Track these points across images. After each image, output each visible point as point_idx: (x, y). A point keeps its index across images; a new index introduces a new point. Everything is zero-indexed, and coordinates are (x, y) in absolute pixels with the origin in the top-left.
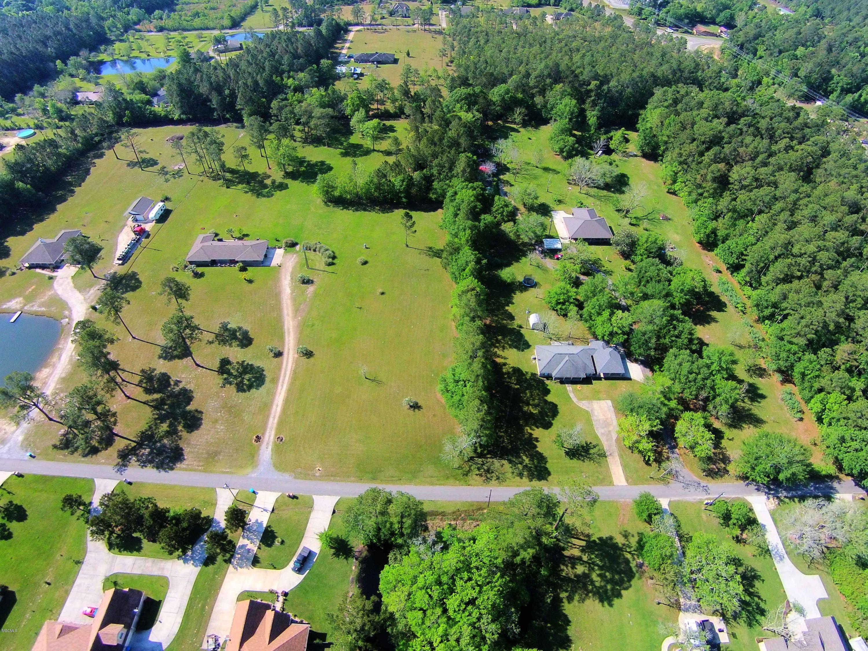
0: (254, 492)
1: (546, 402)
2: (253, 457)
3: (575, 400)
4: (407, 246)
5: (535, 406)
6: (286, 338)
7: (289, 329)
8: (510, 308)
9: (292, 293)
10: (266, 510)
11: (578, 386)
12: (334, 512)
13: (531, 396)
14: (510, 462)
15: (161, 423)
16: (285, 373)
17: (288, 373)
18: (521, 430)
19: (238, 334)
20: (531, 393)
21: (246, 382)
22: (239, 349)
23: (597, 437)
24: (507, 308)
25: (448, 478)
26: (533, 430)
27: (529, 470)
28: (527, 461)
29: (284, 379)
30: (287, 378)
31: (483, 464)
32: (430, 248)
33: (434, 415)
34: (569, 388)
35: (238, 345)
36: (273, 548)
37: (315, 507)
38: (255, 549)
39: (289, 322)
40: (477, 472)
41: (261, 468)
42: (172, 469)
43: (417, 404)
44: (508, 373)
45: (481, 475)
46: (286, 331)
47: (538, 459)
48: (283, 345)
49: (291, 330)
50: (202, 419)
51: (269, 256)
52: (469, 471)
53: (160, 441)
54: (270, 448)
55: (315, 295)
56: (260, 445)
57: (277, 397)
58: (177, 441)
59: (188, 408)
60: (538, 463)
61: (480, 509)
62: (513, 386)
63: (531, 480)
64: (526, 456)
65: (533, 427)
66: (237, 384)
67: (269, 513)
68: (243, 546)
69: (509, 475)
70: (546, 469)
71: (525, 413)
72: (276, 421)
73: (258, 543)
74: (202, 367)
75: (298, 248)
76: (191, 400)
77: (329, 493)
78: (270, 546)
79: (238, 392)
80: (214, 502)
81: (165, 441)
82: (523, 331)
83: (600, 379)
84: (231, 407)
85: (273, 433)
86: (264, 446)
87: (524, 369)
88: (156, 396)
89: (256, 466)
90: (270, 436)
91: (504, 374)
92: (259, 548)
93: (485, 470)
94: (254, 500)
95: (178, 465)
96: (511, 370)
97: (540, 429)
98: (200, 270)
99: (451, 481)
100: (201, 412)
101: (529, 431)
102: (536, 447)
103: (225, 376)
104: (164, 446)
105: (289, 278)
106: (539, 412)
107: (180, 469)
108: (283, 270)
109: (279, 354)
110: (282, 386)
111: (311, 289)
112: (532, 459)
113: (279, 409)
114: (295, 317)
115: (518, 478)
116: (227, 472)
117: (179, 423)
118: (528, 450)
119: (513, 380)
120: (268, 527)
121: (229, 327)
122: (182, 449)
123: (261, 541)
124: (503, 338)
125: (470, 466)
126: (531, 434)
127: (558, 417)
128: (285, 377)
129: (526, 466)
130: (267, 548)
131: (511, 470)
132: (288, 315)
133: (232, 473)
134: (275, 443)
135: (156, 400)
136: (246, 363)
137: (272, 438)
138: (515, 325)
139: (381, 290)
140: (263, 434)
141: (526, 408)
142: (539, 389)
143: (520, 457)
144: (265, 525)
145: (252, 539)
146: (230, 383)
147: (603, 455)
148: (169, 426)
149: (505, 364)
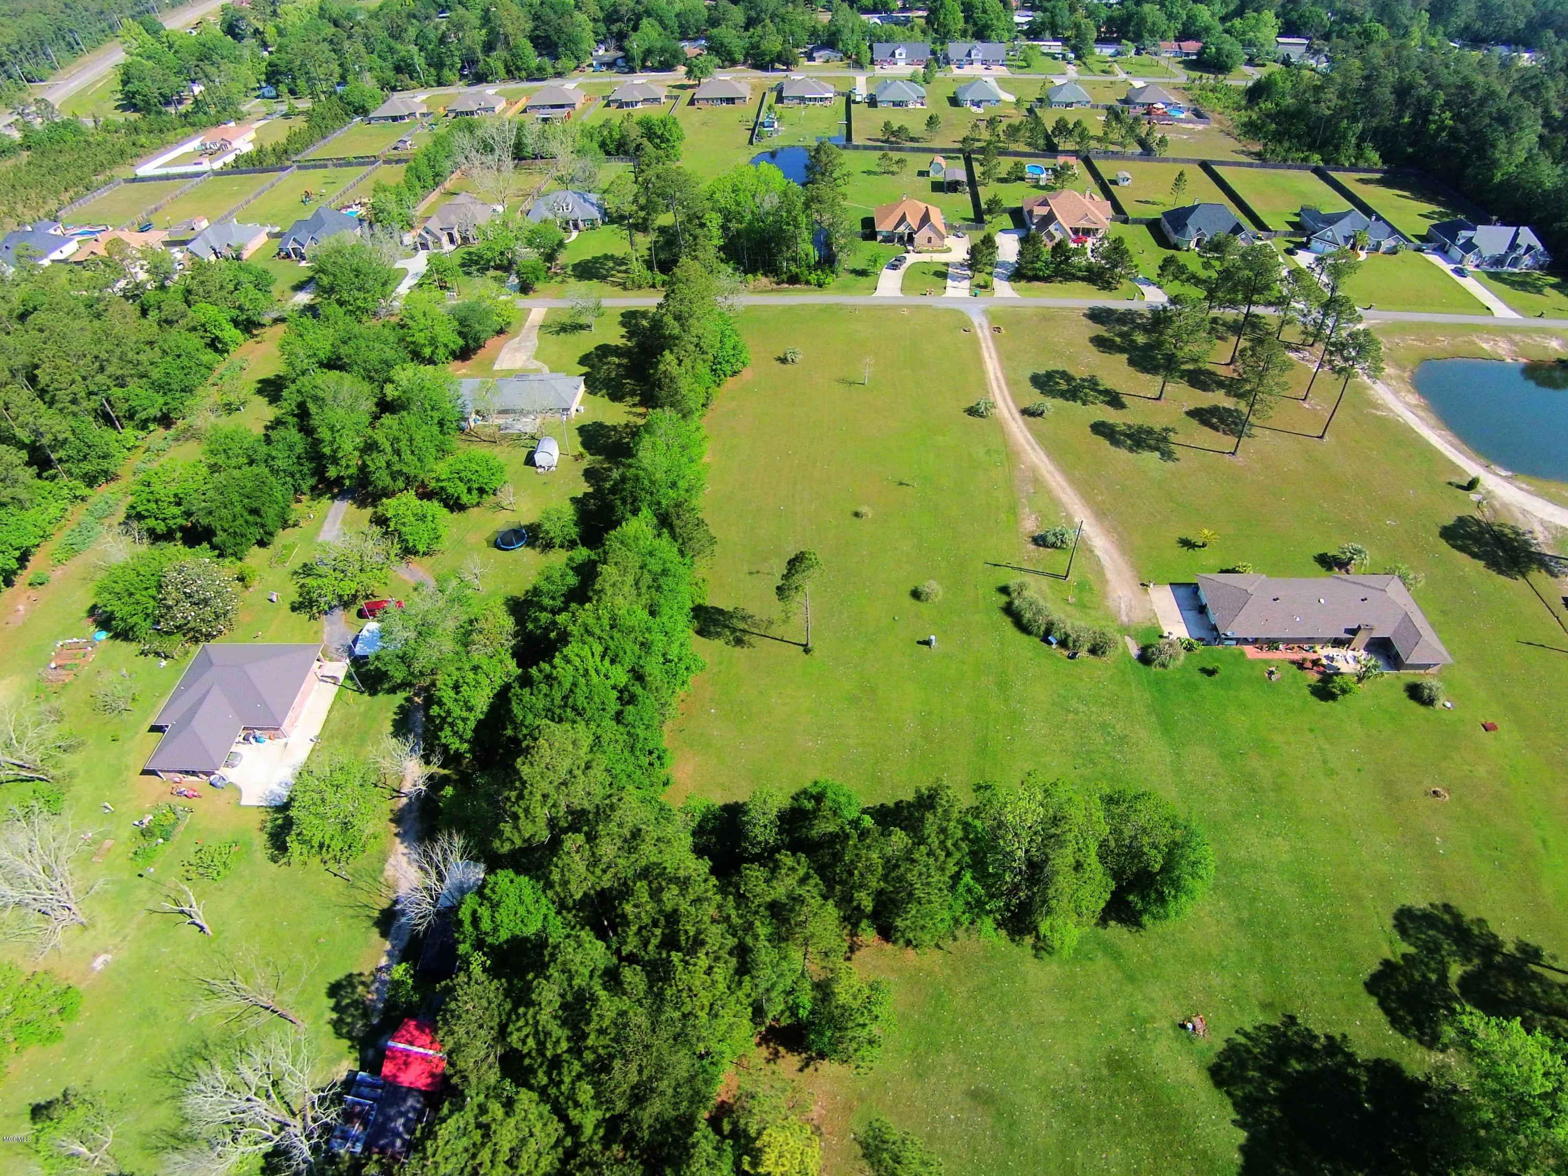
1: (593, 367)
3: (545, 369)
5: (610, 363)
6: (1029, 436)
7: (1034, 450)
9: (1069, 516)
13: (611, 372)
19: (1129, 442)
21: (1061, 381)
22: (1108, 421)
23: (541, 339)
24: (591, 490)
29: (998, 383)
30: (994, 385)
32: (739, 642)
35: (1111, 425)
39: (1040, 459)
41: (976, 310)
43: (780, 362)
46: (1036, 447)
48: (1028, 427)
49: (1028, 448)
54: (975, 324)
56: (990, 325)
57: (997, 366)
65: (622, 346)
66: (1074, 379)
79: (1065, 371)
82: (579, 451)
85: (979, 335)
86: (985, 324)
90: (982, 332)
96: (628, 399)
97: (613, 345)
101: (629, 343)
102: (627, 332)
106: (608, 357)
109: (1028, 412)
110: (997, 378)
111: (1029, 526)
114: (1034, 469)
118: (639, 329)
119: (629, 389)
121: (1157, 455)
124: (622, 438)
127: (582, 354)
128: (999, 387)
132: (1048, 472)
134: (972, 327)
136: (1079, 402)
137: (978, 332)
140: (992, 334)
144: (949, 280)
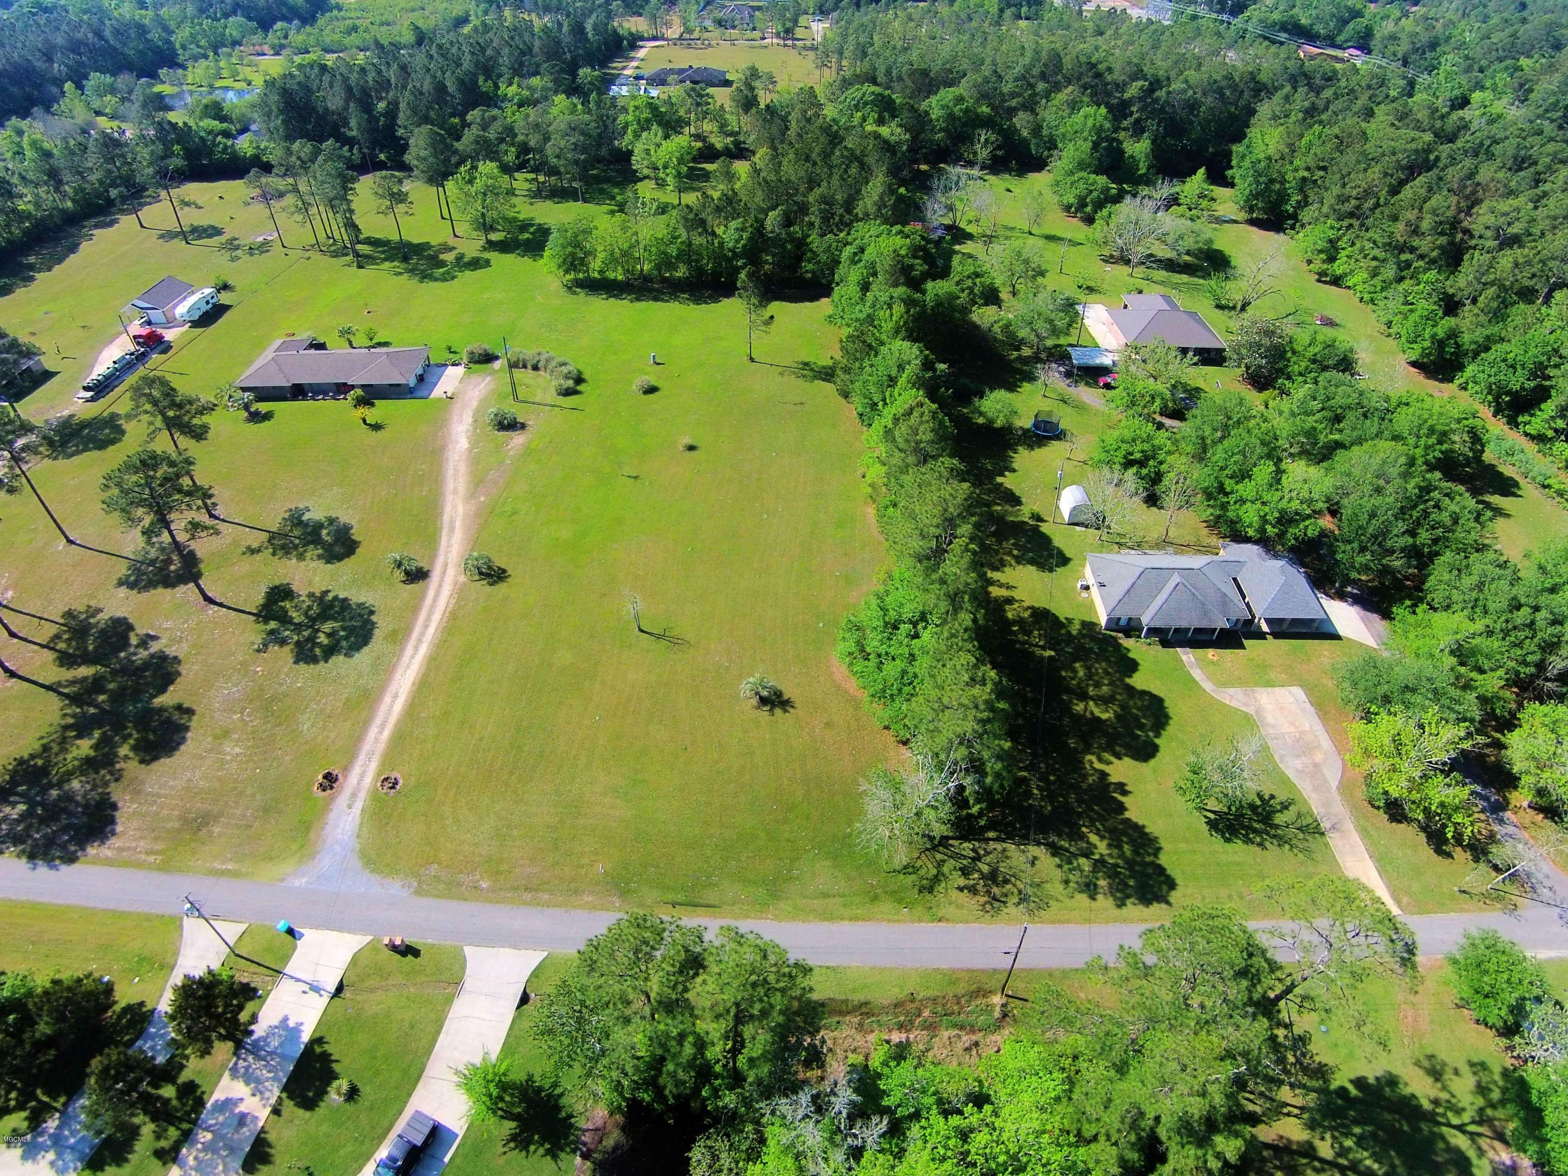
0: (291, 932)
1: (1131, 690)
2: (308, 829)
3: (1207, 686)
4: (752, 360)
5: (1105, 701)
6: (444, 539)
7: (452, 522)
8: (1008, 481)
9: (470, 450)
10: (315, 989)
11: (1210, 653)
12: (524, 999)
13: (1090, 676)
14: (1055, 850)
15: (80, 736)
16: (428, 619)
17: (437, 617)
18: (1074, 763)
19: (324, 532)
20: (1088, 668)
21: (322, 639)
22: (320, 565)
23: (1285, 781)
24: (999, 480)
25: (875, 898)
26: (1109, 763)
27: (1113, 873)
28: (1102, 847)
29: (423, 634)
30: (431, 631)
31: (977, 858)
32: (806, 364)
33: (828, 724)
34: (1187, 656)
35: (320, 557)
36: (322, 1110)
37: (469, 982)
38: (263, 1114)
39: (454, 507)
40: (962, 882)
41: (325, 862)
42: (71, 859)
43: (778, 694)
44: (1021, 621)
45: (973, 890)
46: (445, 526)
47: (1132, 842)
48: (433, 557)
49: (458, 523)
50: (187, 729)
51: (429, 379)
52: (936, 879)
53: (59, 785)
54: (359, 805)
55: (527, 452)
56: (332, 799)
57: (398, 676)
58: (106, 784)
59: (158, 701)
60: (1136, 852)
61: (980, 992)
62: (1038, 652)
63: (1121, 904)
64: (1098, 833)
65: (1107, 756)
66: (298, 643)
67: (326, 999)
68: (227, 1104)
69: (1055, 888)
70: (1161, 870)
71: (1078, 719)
72: (386, 734)
73: (274, 1092)
74: (221, 605)
75: (497, 365)
76: (172, 682)
77: (516, 941)
78: (309, 1104)
79: (296, 662)
80: (169, 959)
81: (76, 784)
82: (1045, 528)
83: (1261, 636)
84: (274, 699)
85: (373, 766)
86: (341, 801)
87: (1062, 611)
88: (85, 671)
89: (312, 856)
90: (362, 776)
91: (1009, 623)
92: (276, 1111)
93: (983, 877)
94: (286, 958)
95: (92, 850)
96: (1026, 615)
97: (1127, 761)
98: (264, 407)
99: (886, 906)
100: (190, 712)
101: (1097, 765)
102: (1122, 808)
103: (273, 625)
104: (69, 797)
105: (469, 420)
106: (1118, 716)
107: (97, 860)
108: (457, 406)
109: (417, 576)
110: (416, 648)
111: (518, 439)
112: (1116, 844)
113: (399, 706)
114: (472, 495)
115: (1083, 899)
116: (223, 873)
117: (125, 739)
118: (1103, 820)
119: (1036, 637)
120: (318, 1040)
121: (305, 518)
122: (114, 807)
123: (285, 1088)
125: (940, 864)
126: (1104, 775)
127: (1171, 729)
128: (426, 627)
129: (1100, 864)
130: (301, 1112)
131: (1058, 874)
132: (455, 492)
133: (235, 874)
134: (374, 796)
135: (85, 679)
136: (330, 596)
137: (368, 780)
138: (1024, 514)
139: (688, 440)
140: (346, 769)
141: (1079, 707)
142: (1107, 660)
143: (1082, 837)
144: (306, 1037)
145: (258, 1081)
146: (283, 642)
147: (1314, 830)
148: (96, 747)
149: (1010, 601)
